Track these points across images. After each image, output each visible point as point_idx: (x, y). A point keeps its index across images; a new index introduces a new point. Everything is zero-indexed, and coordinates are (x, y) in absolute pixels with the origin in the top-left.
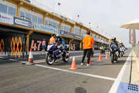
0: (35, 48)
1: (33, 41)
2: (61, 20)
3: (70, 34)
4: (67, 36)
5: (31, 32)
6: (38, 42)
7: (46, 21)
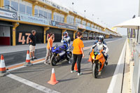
0: (23, 41)
1: (21, 34)
2: (53, 9)
3: (63, 24)
4: (59, 27)
5: (17, 25)
6: (27, 34)
7: (36, 10)
